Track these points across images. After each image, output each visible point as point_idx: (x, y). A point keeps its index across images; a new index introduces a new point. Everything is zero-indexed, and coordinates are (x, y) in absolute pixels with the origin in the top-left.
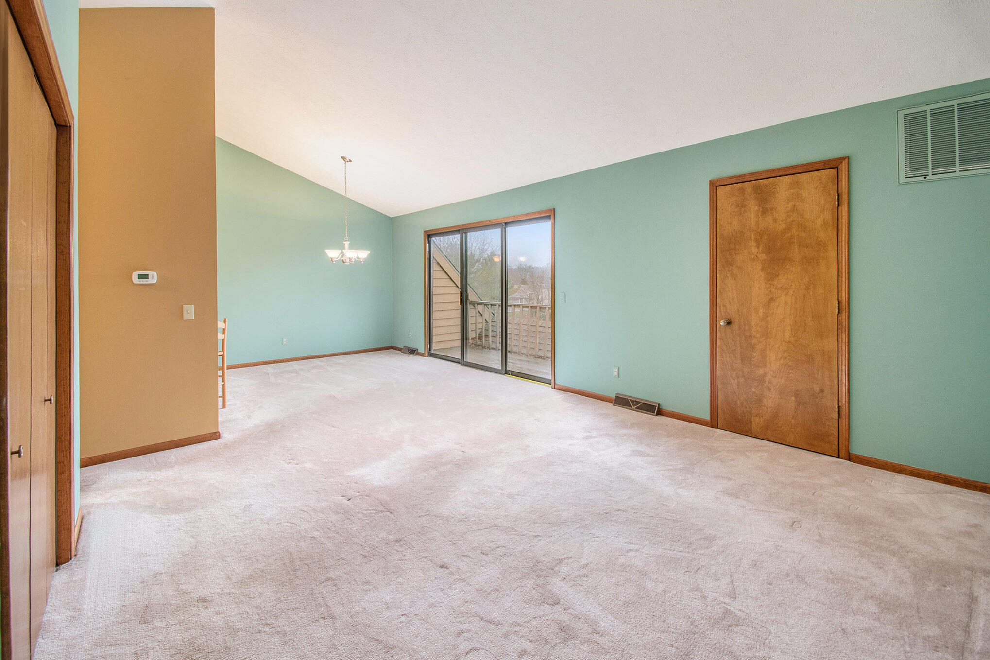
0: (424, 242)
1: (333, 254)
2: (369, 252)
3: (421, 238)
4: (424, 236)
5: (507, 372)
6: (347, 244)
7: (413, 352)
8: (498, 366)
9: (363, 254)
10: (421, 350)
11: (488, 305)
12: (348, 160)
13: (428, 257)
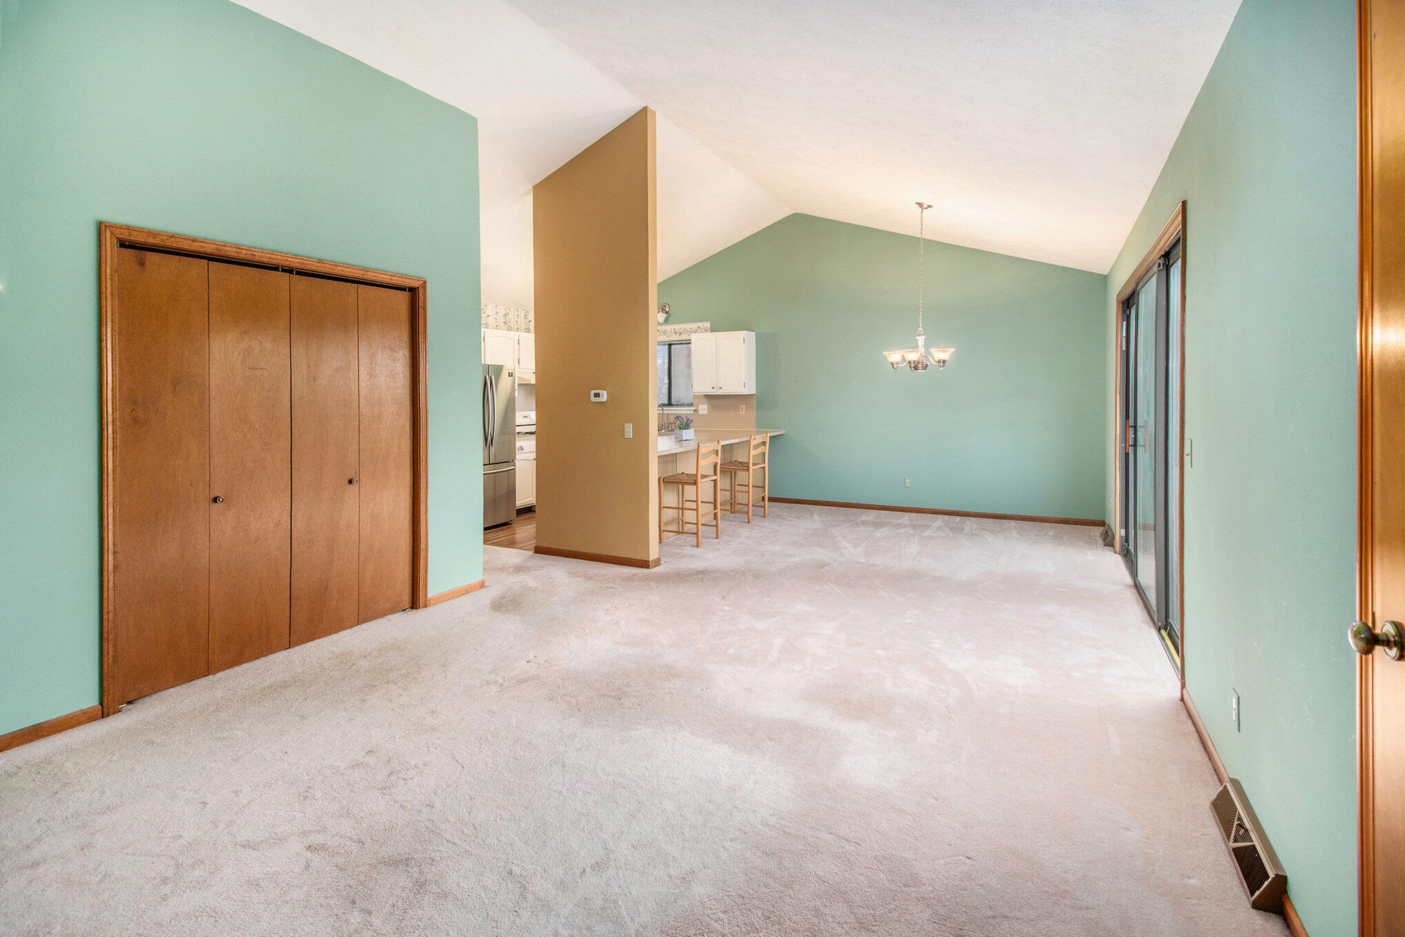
0: (1117, 318)
9: (947, 353)
12: (925, 206)
13: (1124, 348)
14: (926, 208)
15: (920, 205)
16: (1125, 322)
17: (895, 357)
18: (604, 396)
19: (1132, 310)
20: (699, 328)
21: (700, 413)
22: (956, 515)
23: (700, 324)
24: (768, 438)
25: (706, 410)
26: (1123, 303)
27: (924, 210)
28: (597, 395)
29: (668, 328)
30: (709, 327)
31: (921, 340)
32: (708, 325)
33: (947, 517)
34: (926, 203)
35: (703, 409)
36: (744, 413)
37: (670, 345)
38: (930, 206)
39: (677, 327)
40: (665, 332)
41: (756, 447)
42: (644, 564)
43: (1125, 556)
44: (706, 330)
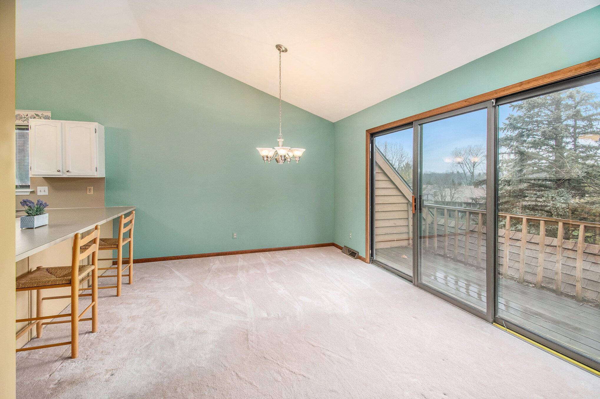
0: (367, 142)
1: (266, 152)
2: (305, 150)
3: (363, 138)
4: (367, 136)
5: (496, 320)
6: (281, 141)
7: (353, 254)
8: (483, 307)
9: (299, 152)
10: (363, 254)
11: (434, 208)
12: (283, 49)
13: (370, 158)
14: (283, 51)
15: (279, 47)
16: (370, 145)
19: (374, 139)
20: (39, 115)
23: (39, 112)
25: (46, 191)
26: (371, 134)
27: (282, 53)
32: (49, 114)
34: (285, 45)
36: (92, 193)
38: (286, 50)
43: (372, 263)
44: (47, 118)
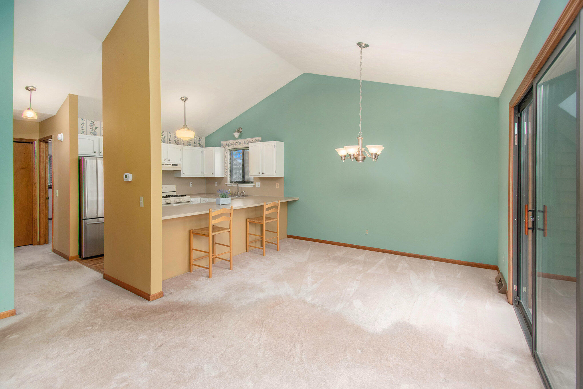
0: (510, 120)
4: (510, 112)
7: (500, 286)
12: (363, 45)
13: (516, 144)
14: (364, 47)
15: (359, 44)
16: (516, 124)
17: (342, 152)
18: (130, 178)
19: (522, 114)
20: (256, 140)
21: (257, 187)
22: (397, 254)
23: (257, 139)
24: (279, 203)
25: (260, 185)
26: (515, 108)
27: (363, 49)
28: (126, 177)
29: (241, 141)
30: (261, 139)
31: (360, 139)
32: (260, 138)
33: (390, 255)
34: (365, 42)
35: (258, 185)
36: (278, 187)
37: (244, 150)
38: (367, 46)
39: (245, 140)
40: (240, 143)
41: (267, 209)
42: (146, 297)
43: (517, 306)
44: (259, 141)
